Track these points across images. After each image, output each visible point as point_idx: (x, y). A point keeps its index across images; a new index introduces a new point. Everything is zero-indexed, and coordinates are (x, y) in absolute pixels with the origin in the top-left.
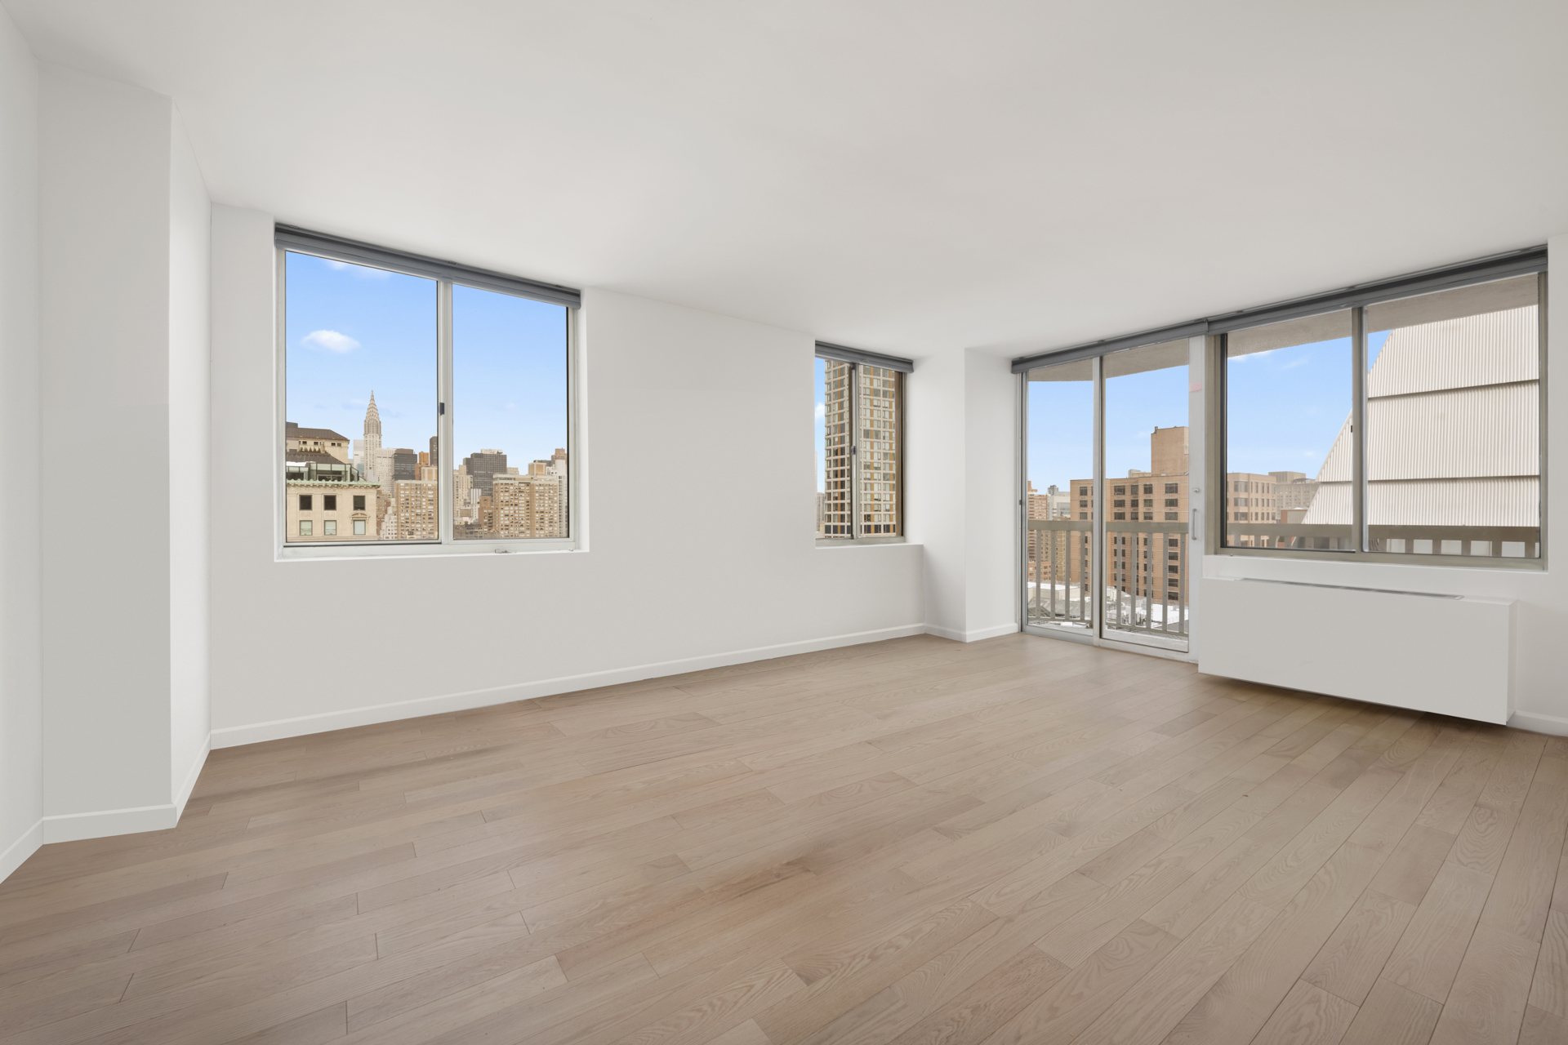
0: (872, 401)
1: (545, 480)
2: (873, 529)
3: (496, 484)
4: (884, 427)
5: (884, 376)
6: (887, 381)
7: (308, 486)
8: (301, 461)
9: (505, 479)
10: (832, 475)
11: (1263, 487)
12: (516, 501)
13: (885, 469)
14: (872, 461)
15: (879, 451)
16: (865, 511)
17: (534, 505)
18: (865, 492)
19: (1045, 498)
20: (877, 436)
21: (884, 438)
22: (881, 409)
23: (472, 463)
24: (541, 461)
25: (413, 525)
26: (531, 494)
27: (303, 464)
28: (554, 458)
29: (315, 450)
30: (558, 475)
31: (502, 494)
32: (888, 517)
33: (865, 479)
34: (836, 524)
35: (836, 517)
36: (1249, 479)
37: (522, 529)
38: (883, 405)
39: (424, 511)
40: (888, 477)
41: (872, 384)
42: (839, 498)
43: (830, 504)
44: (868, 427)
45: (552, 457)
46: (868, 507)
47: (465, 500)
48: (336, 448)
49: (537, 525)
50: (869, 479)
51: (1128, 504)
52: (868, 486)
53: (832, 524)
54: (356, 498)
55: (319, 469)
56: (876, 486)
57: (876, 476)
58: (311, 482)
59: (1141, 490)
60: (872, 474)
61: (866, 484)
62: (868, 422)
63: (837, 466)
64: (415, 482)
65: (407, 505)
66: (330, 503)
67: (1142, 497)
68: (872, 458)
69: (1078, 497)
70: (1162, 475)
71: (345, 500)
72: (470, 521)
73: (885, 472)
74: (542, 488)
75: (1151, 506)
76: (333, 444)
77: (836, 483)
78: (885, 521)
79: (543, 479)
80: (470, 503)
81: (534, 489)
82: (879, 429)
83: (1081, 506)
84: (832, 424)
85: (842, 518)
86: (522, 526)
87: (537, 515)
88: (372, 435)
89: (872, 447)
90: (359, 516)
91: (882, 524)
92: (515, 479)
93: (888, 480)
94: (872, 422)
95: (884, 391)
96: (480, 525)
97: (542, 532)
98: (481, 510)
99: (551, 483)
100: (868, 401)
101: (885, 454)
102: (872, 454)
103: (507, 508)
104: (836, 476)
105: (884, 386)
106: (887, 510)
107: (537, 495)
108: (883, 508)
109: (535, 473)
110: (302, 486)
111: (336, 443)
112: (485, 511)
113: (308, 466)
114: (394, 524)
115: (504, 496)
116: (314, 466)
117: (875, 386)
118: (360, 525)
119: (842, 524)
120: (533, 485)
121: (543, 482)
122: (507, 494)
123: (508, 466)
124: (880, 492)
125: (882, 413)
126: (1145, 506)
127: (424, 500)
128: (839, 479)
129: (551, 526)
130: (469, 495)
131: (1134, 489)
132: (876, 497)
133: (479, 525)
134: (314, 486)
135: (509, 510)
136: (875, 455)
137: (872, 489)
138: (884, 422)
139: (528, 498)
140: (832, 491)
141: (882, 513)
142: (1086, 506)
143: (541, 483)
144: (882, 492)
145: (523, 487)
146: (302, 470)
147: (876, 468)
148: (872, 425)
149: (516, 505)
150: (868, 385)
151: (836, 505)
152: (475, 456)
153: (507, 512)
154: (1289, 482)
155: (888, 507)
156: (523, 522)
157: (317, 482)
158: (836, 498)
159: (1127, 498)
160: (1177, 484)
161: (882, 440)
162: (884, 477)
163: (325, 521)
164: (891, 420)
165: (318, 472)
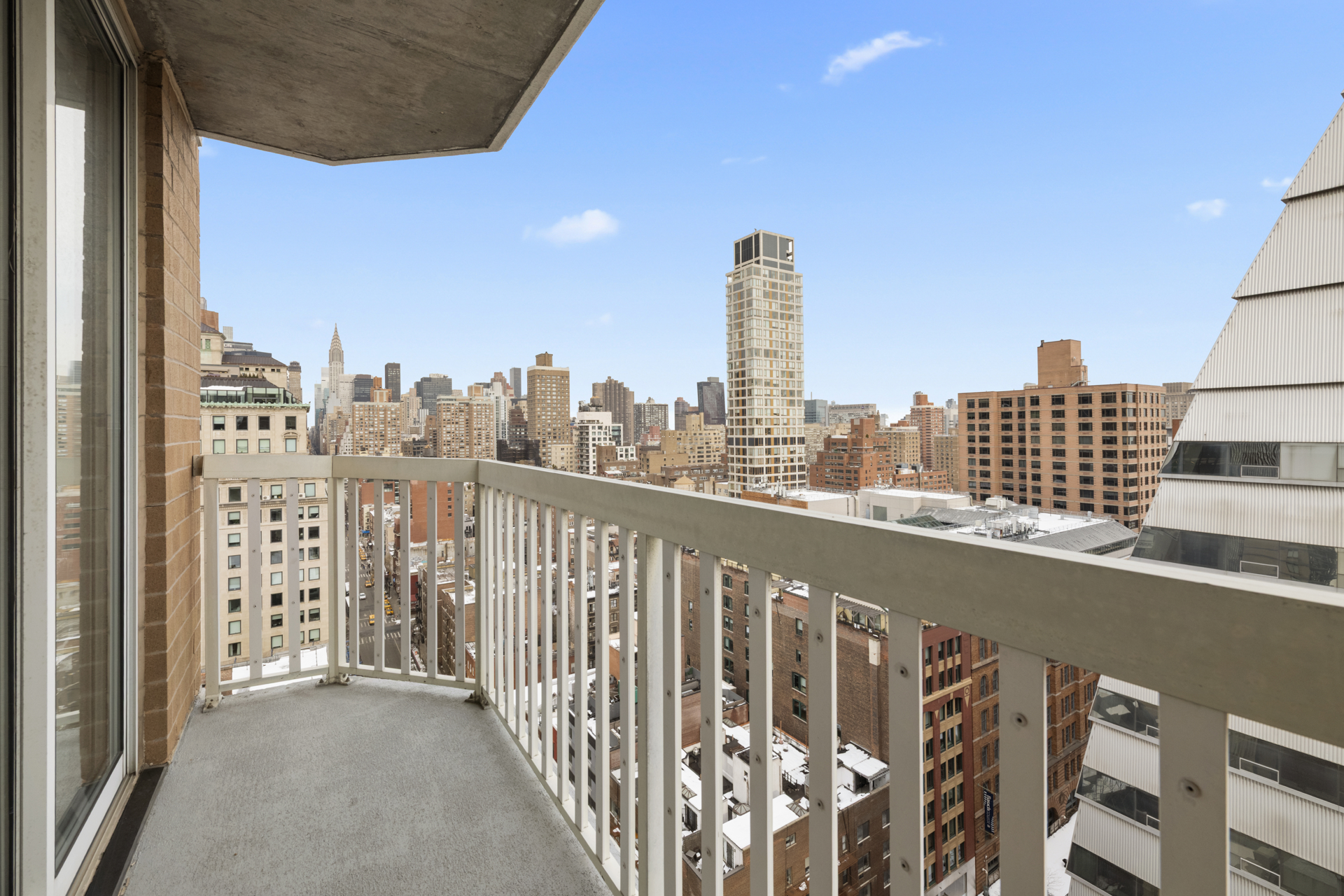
0: (771, 323)
1: (482, 400)
2: (772, 441)
3: (440, 405)
4: (782, 347)
5: (781, 300)
6: (784, 304)
7: (244, 408)
8: (239, 385)
9: (447, 400)
10: (733, 394)
11: (1152, 397)
12: (457, 420)
13: (782, 386)
14: (771, 378)
15: (778, 369)
16: (766, 425)
17: (472, 423)
18: (766, 407)
19: (942, 411)
20: (776, 356)
21: (782, 357)
22: (779, 330)
23: (420, 387)
24: (480, 384)
25: (366, 442)
26: (470, 413)
27: (241, 388)
28: (493, 380)
29: (254, 375)
30: (496, 395)
31: (444, 414)
32: (785, 430)
33: (766, 395)
34: (738, 436)
35: (738, 430)
36: (1137, 389)
37: (462, 444)
38: (780, 327)
39: (376, 429)
40: (785, 393)
41: (770, 307)
42: (741, 414)
43: (733, 420)
44: (768, 347)
45: (491, 379)
46: (769, 421)
47: (415, 419)
48: (276, 374)
49: (475, 441)
50: (769, 395)
51: (1015, 415)
52: (769, 402)
53: (734, 436)
54: (288, 418)
55: (255, 392)
56: (775, 402)
57: (775, 393)
58: (247, 404)
59: (1028, 402)
60: (771, 391)
61: (766, 400)
62: (768, 342)
63: (738, 386)
64: (368, 403)
65: (362, 424)
66: (264, 423)
67: (1028, 408)
68: (771, 376)
69: (966, 409)
70: (1049, 387)
71: (278, 421)
72: (417, 438)
73: (782, 388)
74: (479, 407)
75: (1038, 417)
76: (273, 370)
77: (738, 401)
78: (783, 434)
79: (479, 399)
80: (419, 422)
81: (472, 408)
82: (777, 349)
83: (969, 418)
84: (733, 351)
85: (744, 431)
86: (462, 441)
87: (475, 432)
88: (335, 362)
89: (771, 366)
90: (291, 434)
91: (781, 436)
92: (455, 400)
93: (785, 396)
94: (771, 342)
95: (781, 313)
96: (426, 442)
97: (480, 447)
98: (426, 428)
99: (487, 403)
100: (768, 323)
101: (783, 372)
102: (771, 372)
103: (449, 426)
104: (738, 395)
105: (781, 309)
106: (784, 424)
107: (475, 414)
108: (781, 423)
109: (473, 394)
110: (238, 408)
111: (276, 368)
112: (431, 429)
113: (245, 390)
114: (351, 441)
115: (447, 415)
116: (250, 391)
117: (774, 309)
118: (291, 443)
119: (744, 436)
120: (472, 405)
121: (480, 402)
122: (449, 413)
123: (453, 389)
124: (778, 407)
125: (780, 334)
126: (1032, 417)
127: (376, 419)
128: (741, 398)
129: (487, 441)
130: (418, 415)
131: (1021, 401)
132: (775, 412)
133: (424, 442)
134: (249, 408)
135: (451, 427)
136: (774, 373)
137: (772, 404)
138: (782, 342)
139: (467, 417)
140: (734, 408)
141: (781, 426)
142: (973, 418)
143: (479, 403)
144: (780, 407)
145: (463, 407)
146: (239, 393)
147: (775, 385)
148: (771, 346)
149: (457, 423)
150: (767, 308)
151: (738, 420)
152: (424, 380)
153: (449, 429)
154: (1183, 393)
155: (785, 422)
156: (463, 438)
157: (253, 404)
158: (738, 415)
159: (1014, 409)
160: (1063, 396)
161: (780, 359)
162: (782, 394)
163: (259, 440)
164: (787, 341)
165: (254, 395)
